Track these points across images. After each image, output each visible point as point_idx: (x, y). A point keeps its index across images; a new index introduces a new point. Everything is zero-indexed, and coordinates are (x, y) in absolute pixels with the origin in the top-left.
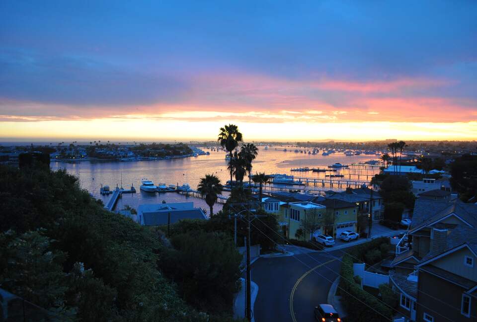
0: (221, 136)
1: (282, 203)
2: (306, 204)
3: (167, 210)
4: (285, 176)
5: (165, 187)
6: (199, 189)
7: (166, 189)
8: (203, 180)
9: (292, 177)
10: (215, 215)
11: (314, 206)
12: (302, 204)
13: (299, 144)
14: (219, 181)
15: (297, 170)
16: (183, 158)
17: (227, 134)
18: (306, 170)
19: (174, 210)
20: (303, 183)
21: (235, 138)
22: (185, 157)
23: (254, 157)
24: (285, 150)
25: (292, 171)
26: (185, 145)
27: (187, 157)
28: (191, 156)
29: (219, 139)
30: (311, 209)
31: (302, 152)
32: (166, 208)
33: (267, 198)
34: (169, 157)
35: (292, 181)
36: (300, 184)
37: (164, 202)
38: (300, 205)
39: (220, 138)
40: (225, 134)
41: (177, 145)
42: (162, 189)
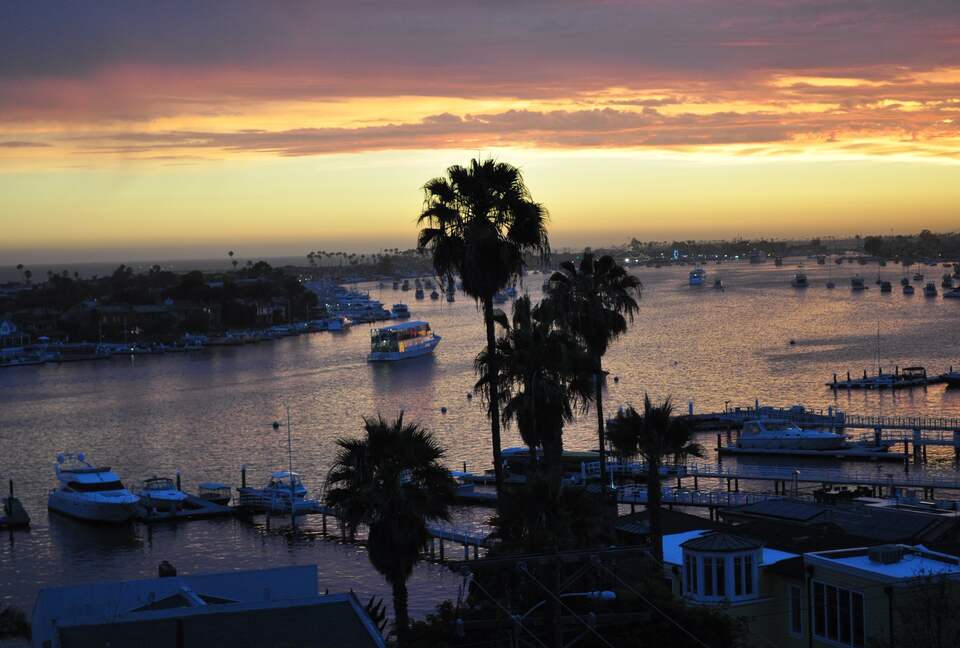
0: (434, 223)
1: (771, 556)
2: (894, 558)
3: (180, 612)
4: (799, 415)
5: (178, 496)
6: (333, 497)
7: (187, 504)
8: (353, 447)
9: (838, 421)
10: (419, 626)
11: (934, 568)
12: (875, 558)
13: (877, 247)
14: (436, 453)
15: (865, 385)
16: (269, 341)
17: (464, 212)
18: (913, 381)
19: (215, 609)
20: (897, 449)
21: (505, 231)
22: (280, 337)
23: (620, 326)
24: (801, 283)
25: (836, 387)
26: (279, 272)
27: (293, 334)
28: (314, 330)
29: (424, 240)
30: (919, 584)
31: (886, 288)
32: (179, 600)
33: (695, 534)
34: (200, 339)
35: (838, 443)
36: (876, 452)
37: (167, 571)
38: (861, 563)
39: (428, 234)
40: (454, 214)
41: (243, 273)
42: (164, 506)
